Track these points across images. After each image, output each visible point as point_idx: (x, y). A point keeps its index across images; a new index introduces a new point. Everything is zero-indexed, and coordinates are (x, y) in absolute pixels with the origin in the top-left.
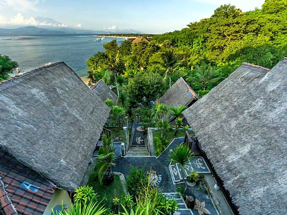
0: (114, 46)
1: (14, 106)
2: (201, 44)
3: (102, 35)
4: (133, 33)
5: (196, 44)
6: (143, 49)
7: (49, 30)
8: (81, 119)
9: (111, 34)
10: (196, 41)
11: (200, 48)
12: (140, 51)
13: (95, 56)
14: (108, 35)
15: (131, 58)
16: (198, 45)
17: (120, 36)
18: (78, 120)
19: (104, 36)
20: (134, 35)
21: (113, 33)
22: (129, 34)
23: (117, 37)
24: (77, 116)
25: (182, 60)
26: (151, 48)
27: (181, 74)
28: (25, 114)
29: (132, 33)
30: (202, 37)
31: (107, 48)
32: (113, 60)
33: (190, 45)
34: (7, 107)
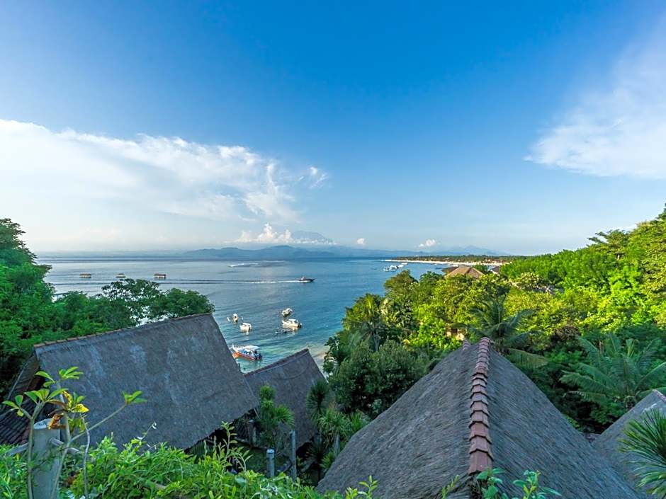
0: (403, 282)
1: (98, 362)
2: (634, 285)
3: (404, 258)
4: (475, 254)
5: (619, 283)
6: (461, 291)
7: (307, 251)
8: (176, 402)
9: (422, 257)
10: (615, 276)
11: (631, 294)
12: (452, 296)
13: (358, 302)
14: (415, 259)
15: (432, 309)
16: (626, 288)
17: (441, 261)
18: (171, 403)
19: (408, 261)
20: (476, 258)
21: (427, 254)
22: (464, 256)
23: (434, 262)
24: (173, 397)
25: (560, 325)
26: (479, 290)
27: (528, 359)
28: (104, 375)
29: (471, 254)
30: (636, 267)
31: (389, 287)
32: (375, 313)
33: (602, 285)
34: (89, 362)
